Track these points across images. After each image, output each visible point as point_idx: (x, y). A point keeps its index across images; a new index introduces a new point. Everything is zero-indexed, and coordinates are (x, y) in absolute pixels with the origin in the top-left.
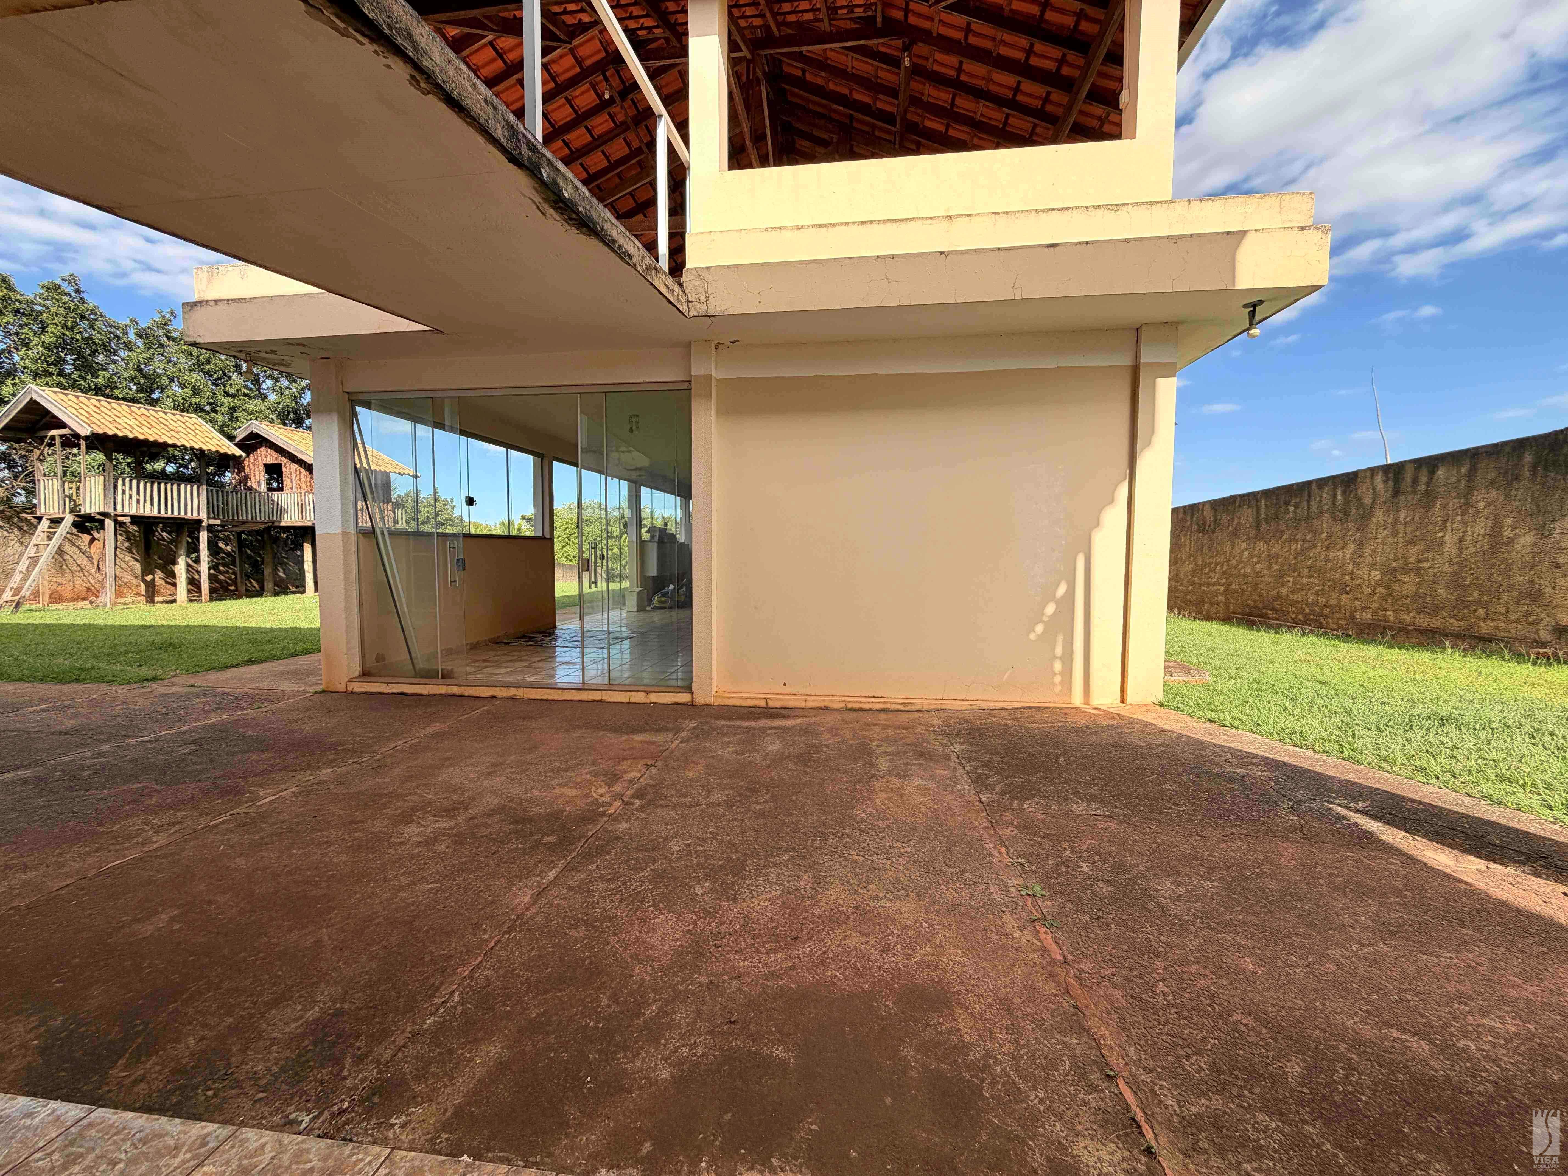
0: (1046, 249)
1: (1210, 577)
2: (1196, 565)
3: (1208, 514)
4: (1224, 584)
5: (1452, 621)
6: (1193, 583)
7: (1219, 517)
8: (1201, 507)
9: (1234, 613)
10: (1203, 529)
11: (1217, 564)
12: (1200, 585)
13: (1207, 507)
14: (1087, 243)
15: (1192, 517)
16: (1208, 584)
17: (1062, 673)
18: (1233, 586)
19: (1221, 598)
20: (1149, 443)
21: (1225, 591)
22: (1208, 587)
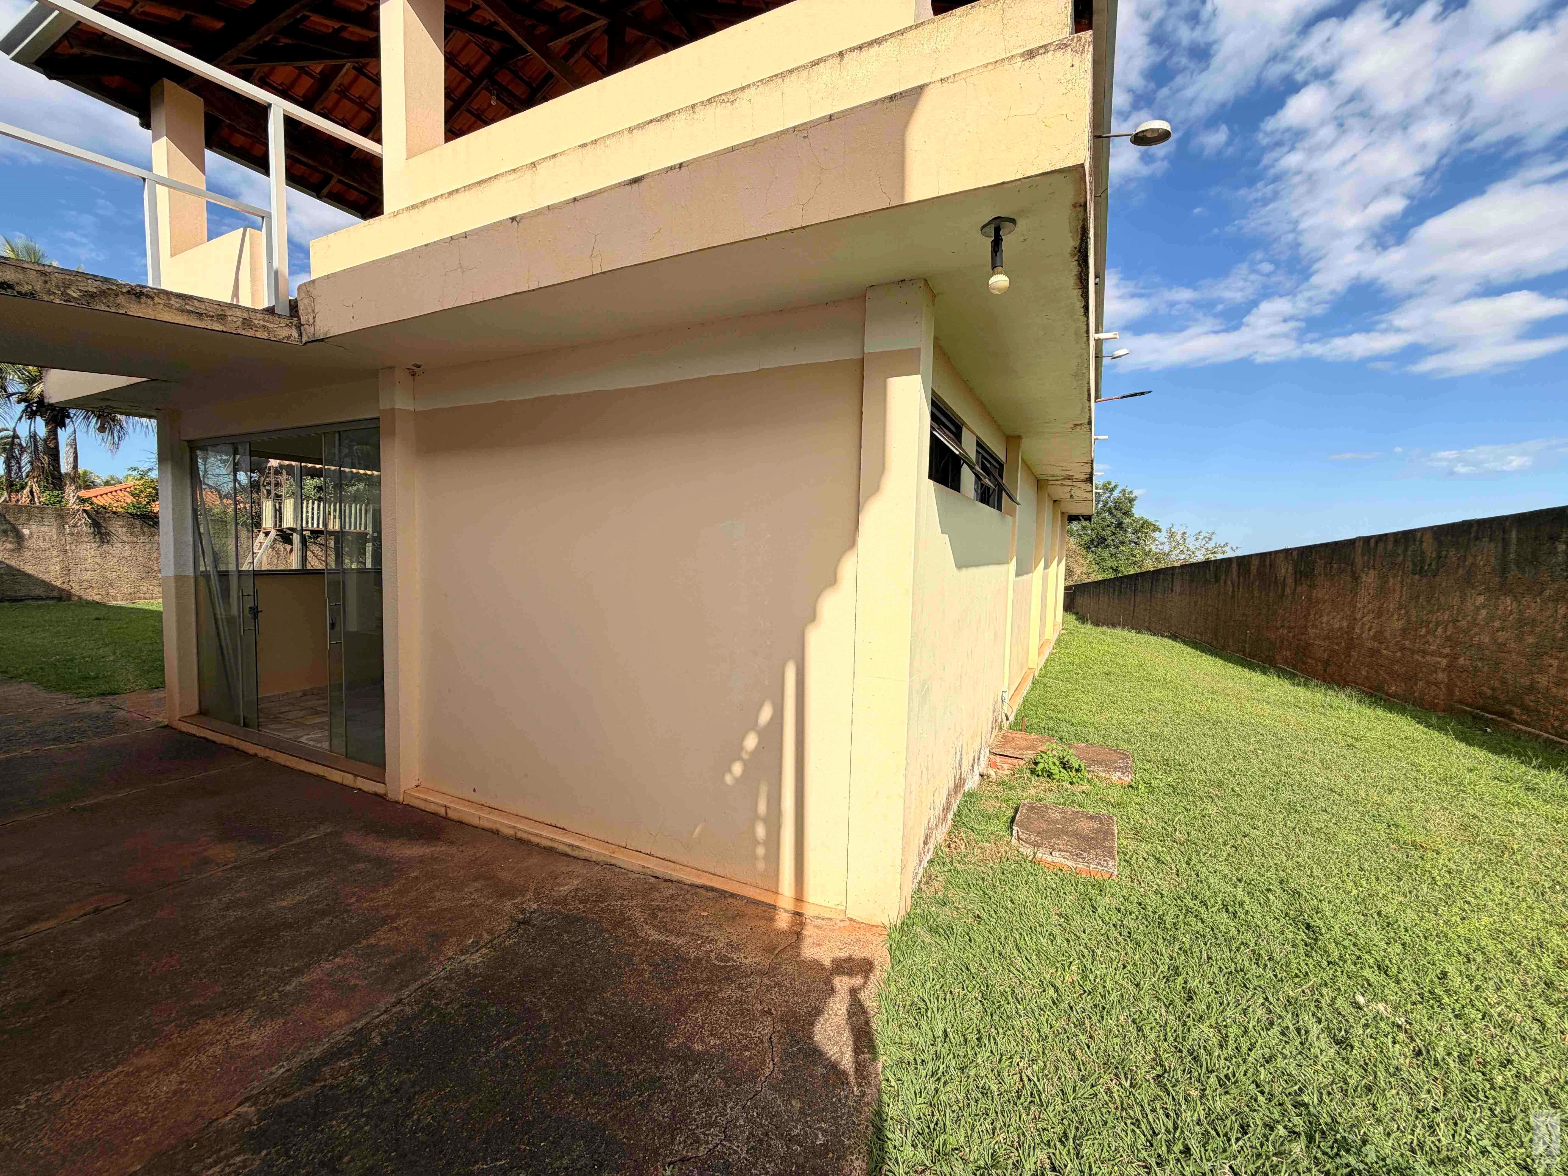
0: (628, 188)
1: (1427, 642)
2: (1408, 621)
3: (1429, 546)
4: (1448, 655)
6: (1403, 649)
7: (1444, 553)
8: (1419, 534)
9: (1461, 702)
10: (1420, 569)
11: (1438, 624)
12: (1413, 652)
13: (1428, 536)
14: (681, 166)
15: (1406, 550)
16: (1425, 653)
17: (766, 843)
18: (1461, 661)
19: (1441, 676)
20: (876, 489)
21: (1448, 666)
22: (1423, 657)
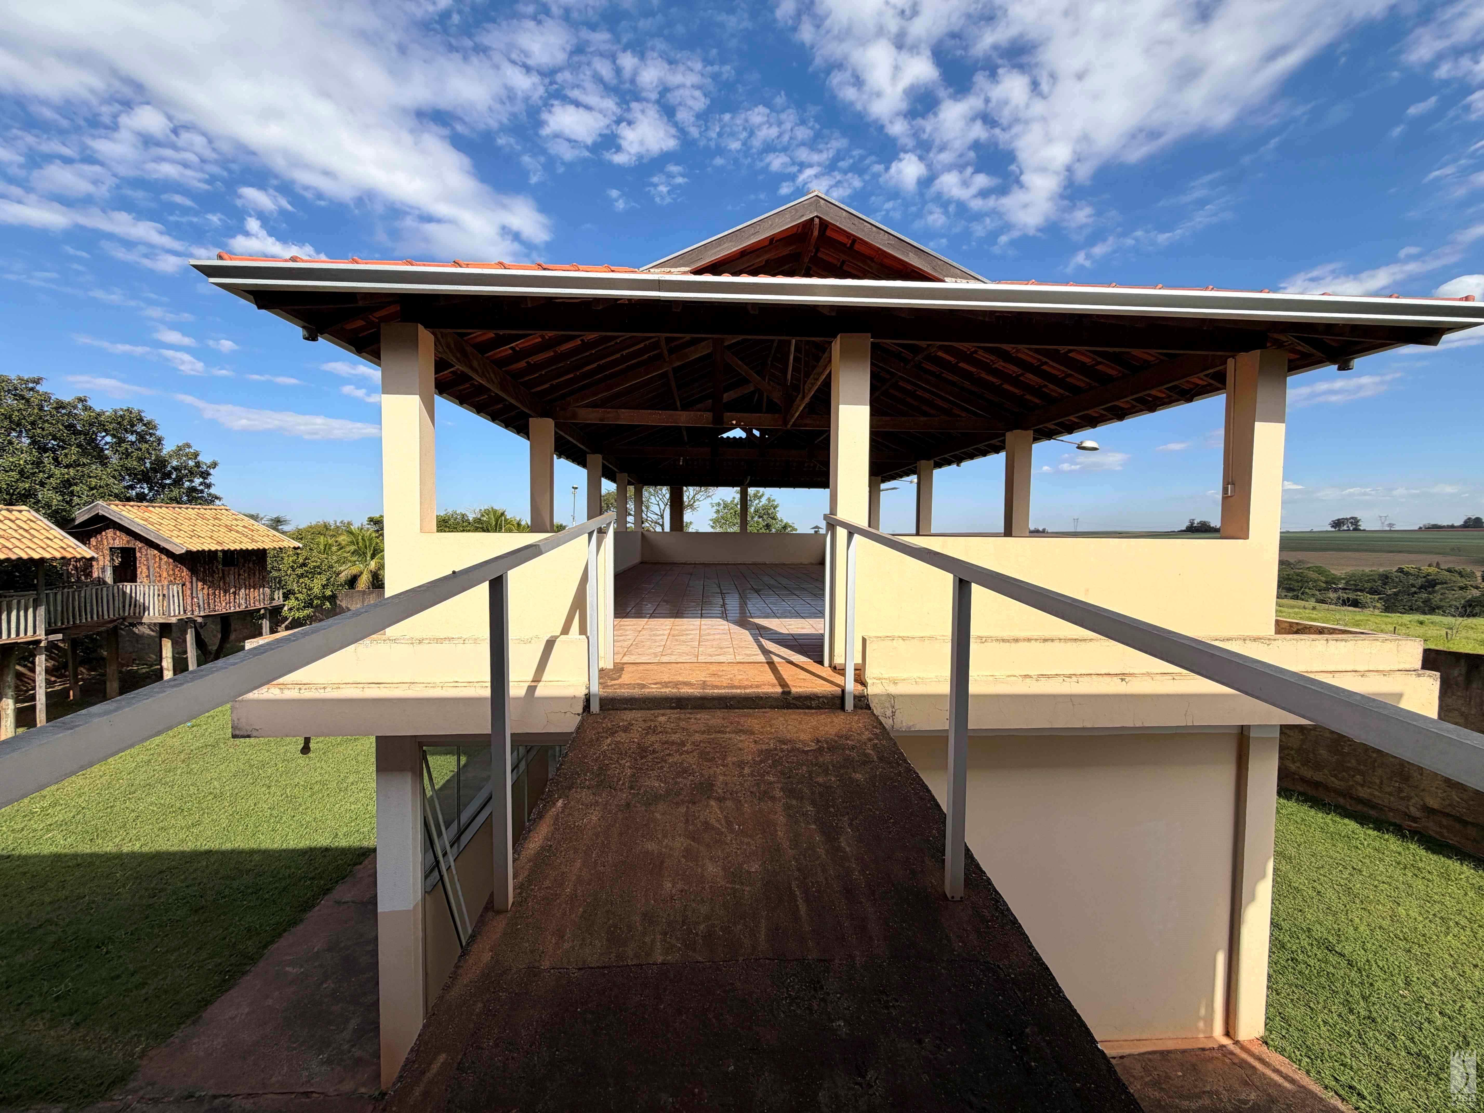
5: (1333, 779)
